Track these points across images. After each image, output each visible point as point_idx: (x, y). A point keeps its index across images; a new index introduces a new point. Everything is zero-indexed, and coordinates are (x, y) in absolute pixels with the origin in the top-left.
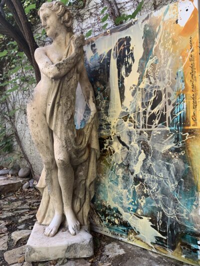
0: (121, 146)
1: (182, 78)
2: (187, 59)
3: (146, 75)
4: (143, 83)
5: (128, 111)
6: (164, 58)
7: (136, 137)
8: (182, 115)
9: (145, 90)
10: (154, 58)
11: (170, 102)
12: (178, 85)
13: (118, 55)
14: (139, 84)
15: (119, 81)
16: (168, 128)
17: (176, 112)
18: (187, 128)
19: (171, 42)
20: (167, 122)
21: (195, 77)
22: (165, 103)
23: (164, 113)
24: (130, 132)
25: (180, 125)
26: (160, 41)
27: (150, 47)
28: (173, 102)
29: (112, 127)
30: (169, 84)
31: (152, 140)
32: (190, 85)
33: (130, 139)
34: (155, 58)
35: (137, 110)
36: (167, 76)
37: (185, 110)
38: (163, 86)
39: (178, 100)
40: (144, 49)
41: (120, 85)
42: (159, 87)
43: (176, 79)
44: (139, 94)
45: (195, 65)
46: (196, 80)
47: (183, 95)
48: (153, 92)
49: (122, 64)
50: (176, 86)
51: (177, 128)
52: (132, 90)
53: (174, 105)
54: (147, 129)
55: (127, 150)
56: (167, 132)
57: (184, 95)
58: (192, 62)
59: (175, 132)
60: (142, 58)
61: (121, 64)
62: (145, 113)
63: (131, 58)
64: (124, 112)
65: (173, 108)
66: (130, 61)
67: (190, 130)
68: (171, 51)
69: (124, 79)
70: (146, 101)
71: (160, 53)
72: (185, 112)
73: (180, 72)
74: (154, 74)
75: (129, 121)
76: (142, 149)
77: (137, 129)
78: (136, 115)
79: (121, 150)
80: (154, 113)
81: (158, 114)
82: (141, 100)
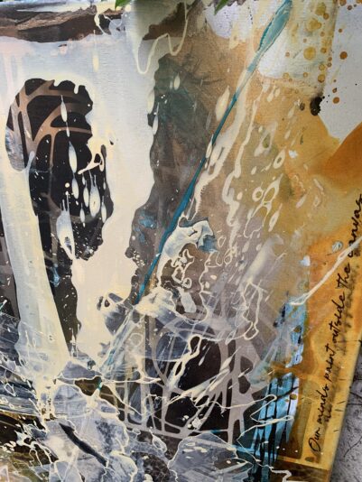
0: (76, 449)
1: (298, 329)
2: (328, 275)
3: (164, 278)
4: (153, 300)
5: (94, 368)
6: (240, 242)
7: (127, 441)
8: (279, 428)
9: (159, 325)
10: (197, 226)
11: (244, 386)
12: (282, 347)
13: (32, 155)
14: (135, 299)
15: (48, 263)
16: (231, 447)
17: (262, 416)
18: (288, 459)
19: (275, 185)
20: (230, 431)
21: (344, 341)
22: (230, 383)
23: (223, 408)
24: (105, 425)
25: (270, 448)
26: (229, 166)
27: (185, 174)
28: (255, 388)
29: (38, 396)
30: (248, 335)
31: (179, 461)
32: (321, 359)
33: (107, 441)
34: (203, 229)
35: (129, 374)
36: (245, 307)
37: (291, 418)
38: (227, 334)
39: (274, 387)
40: (157, 173)
41: (57, 278)
42: (210, 331)
43: (275, 325)
44: (136, 330)
45: (354, 305)
46: (344, 351)
47: (293, 379)
48: (188, 341)
49: (58, 204)
50: (274, 348)
51: (258, 453)
52: (106, 311)
53: (257, 396)
54: (163, 432)
55: (99, 465)
56: (229, 454)
57: (297, 380)
58: (347, 291)
59: (253, 461)
60: (148, 210)
61: (52, 204)
62: (157, 389)
63: (95, 190)
64: (80, 367)
65: (253, 402)
66: (93, 200)
67: (299, 466)
68: (272, 224)
69: (69, 262)
70: (161, 359)
71: (224, 216)
72: (291, 424)
73: (296, 308)
74: (196, 283)
75: (102, 397)
76: (146, 472)
77: (132, 425)
78: (125, 386)
79: (79, 459)
80: (188, 398)
81: (202, 406)
82: (144, 351)
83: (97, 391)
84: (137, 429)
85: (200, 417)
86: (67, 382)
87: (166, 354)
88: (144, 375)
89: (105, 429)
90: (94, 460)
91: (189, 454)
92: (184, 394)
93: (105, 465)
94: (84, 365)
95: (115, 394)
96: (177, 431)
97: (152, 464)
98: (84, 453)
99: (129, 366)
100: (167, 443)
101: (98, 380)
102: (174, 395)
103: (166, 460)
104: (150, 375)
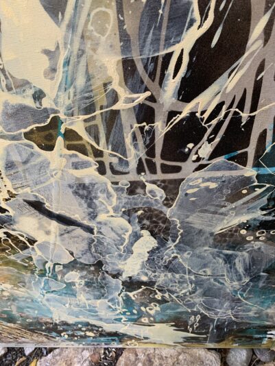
7: (114, 199)
16: (249, 172)
20: (251, 150)
22: (261, 68)
23: (245, 116)
24: (84, 186)
31: (180, 206)
33: (90, 206)
54: (160, 176)
62: (145, 113)
64: (22, 109)
75: (69, 148)
76: (142, 228)
77: (117, 178)
78: (99, 122)
79: (61, 235)
80: (193, 114)
81: (214, 122)
82: (118, 44)
83: (60, 141)
84: (124, 181)
85: (210, 141)
86: (14, 138)
87: (156, 40)
88: (123, 93)
89: (84, 192)
90: (79, 231)
91: (194, 195)
92: (187, 110)
93: (93, 233)
94: (29, 102)
95: (87, 138)
96: (178, 169)
97: (149, 218)
98: (64, 227)
99: (97, 83)
100: (164, 188)
101: (56, 122)
102: (172, 114)
103: (164, 209)
104: (134, 90)
